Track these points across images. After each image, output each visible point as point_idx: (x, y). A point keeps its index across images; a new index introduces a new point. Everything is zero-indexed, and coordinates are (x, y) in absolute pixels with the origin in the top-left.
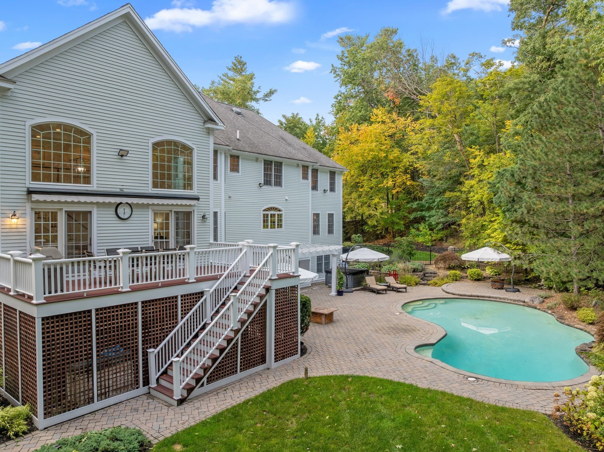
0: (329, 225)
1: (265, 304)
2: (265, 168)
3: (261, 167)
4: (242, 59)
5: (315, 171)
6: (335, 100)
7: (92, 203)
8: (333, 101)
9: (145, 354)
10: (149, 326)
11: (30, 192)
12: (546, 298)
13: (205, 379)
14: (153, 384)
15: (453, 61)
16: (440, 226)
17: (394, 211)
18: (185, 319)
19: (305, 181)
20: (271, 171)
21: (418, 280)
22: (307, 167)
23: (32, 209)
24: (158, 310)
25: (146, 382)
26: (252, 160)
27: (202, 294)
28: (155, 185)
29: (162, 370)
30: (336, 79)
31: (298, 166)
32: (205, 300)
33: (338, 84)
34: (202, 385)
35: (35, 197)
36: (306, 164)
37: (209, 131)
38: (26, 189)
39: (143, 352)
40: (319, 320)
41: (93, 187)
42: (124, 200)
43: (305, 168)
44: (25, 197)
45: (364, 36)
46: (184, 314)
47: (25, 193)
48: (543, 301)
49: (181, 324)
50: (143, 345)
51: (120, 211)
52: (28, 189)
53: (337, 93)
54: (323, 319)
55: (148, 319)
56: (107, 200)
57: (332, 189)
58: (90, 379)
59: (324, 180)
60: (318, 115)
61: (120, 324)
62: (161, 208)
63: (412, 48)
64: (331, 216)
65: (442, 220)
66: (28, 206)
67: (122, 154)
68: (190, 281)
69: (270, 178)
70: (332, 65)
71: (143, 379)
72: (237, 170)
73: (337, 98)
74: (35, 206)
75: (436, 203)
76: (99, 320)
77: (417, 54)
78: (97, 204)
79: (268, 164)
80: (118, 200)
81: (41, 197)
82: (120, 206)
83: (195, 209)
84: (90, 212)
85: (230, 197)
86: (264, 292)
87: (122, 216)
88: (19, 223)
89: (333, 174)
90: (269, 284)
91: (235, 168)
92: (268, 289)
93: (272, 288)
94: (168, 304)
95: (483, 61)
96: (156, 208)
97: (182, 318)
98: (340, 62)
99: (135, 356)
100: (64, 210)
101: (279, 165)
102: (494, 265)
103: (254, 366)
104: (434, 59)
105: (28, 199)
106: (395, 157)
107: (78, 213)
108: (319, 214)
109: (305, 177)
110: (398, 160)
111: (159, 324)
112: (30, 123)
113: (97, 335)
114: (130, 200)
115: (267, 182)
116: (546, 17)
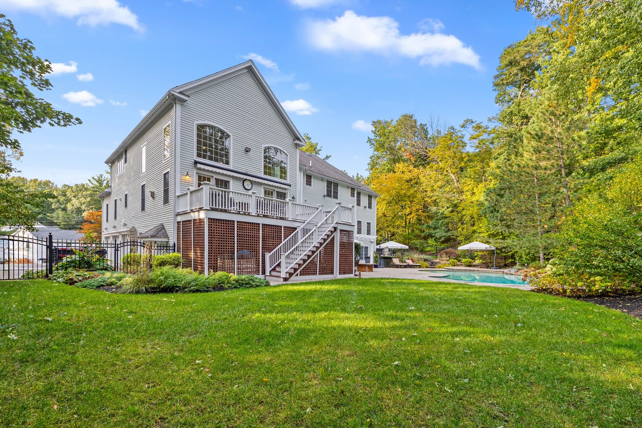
0: (368, 230)
1: (333, 238)
2: (327, 186)
3: (325, 184)
4: (308, 136)
5: (359, 194)
6: (370, 159)
7: (230, 176)
8: (369, 161)
9: (264, 256)
10: (265, 240)
11: (196, 163)
12: (519, 269)
13: (298, 272)
14: (268, 273)
15: (452, 131)
16: (443, 239)
17: (410, 232)
18: (285, 241)
19: (352, 198)
20: (331, 188)
21: (428, 265)
22: (354, 189)
23: (197, 173)
24: (271, 231)
25: (264, 273)
26: (320, 180)
27: (296, 229)
28: (265, 173)
29: (273, 267)
30: (371, 146)
31: (348, 187)
32: (298, 232)
33: (372, 150)
34: (297, 275)
35: (199, 166)
36: (353, 187)
37: (297, 146)
38: (194, 161)
39: (262, 254)
40: (364, 269)
41: (231, 167)
42: (248, 178)
43: (353, 189)
44: (193, 165)
45: (389, 120)
46: (285, 238)
47: (193, 163)
48: (518, 271)
49: (283, 242)
50: (262, 250)
51: (246, 183)
52: (195, 161)
53: (372, 155)
54: (367, 268)
55: (265, 235)
56: (239, 175)
57: (370, 207)
58: (233, 263)
59: (364, 200)
60: (358, 174)
61: (250, 234)
62: (268, 187)
63: (423, 123)
64: (369, 224)
65: (444, 234)
66: (195, 171)
67: (247, 150)
68: (289, 219)
69: (331, 193)
70: (369, 138)
71: (262, 270)
72: (310, 185)
73: (372, 159)
74: (199, 172)
75: (440, 224)
76: (239, 228)
77: (427, 128)
78: (233, 177)
79: (329, 183)
80: (245, 177)
81: (203, 167)
82: (245, 182)
83: (288, 192)
84: (229, 182)
85: (306, 201)
86: (333, 230)
87: (247, 187)
88: (190, 180)
89: (370, 197)
90: (336, 226)
91: (309, 183)
92: (335, 229)
93: (338, 228)
94: (276, 230)
95: (474, 125)
96: (266, 187)
97: (284, 240)
98: (374, 134)
99: (258, 255)
100: (214, 177)
101: (336, 185)
102: (482, 251)
103: (327, 274)
104: (439, 132)
105: (195, 167)
106: (411, 194)
107: (222, 181)
108: (361, 222)
109: (353, 195)
110: (413, 196)
111: (271, 240)
112: (196, 123)
113: (238, 237)
114: (251, 178)
115: (329, 195)
116: (520, 93)
